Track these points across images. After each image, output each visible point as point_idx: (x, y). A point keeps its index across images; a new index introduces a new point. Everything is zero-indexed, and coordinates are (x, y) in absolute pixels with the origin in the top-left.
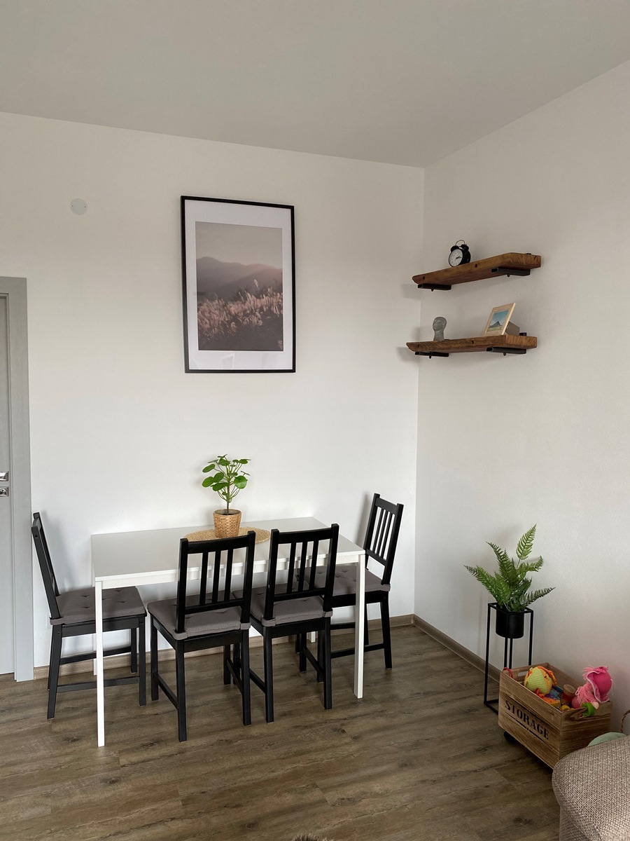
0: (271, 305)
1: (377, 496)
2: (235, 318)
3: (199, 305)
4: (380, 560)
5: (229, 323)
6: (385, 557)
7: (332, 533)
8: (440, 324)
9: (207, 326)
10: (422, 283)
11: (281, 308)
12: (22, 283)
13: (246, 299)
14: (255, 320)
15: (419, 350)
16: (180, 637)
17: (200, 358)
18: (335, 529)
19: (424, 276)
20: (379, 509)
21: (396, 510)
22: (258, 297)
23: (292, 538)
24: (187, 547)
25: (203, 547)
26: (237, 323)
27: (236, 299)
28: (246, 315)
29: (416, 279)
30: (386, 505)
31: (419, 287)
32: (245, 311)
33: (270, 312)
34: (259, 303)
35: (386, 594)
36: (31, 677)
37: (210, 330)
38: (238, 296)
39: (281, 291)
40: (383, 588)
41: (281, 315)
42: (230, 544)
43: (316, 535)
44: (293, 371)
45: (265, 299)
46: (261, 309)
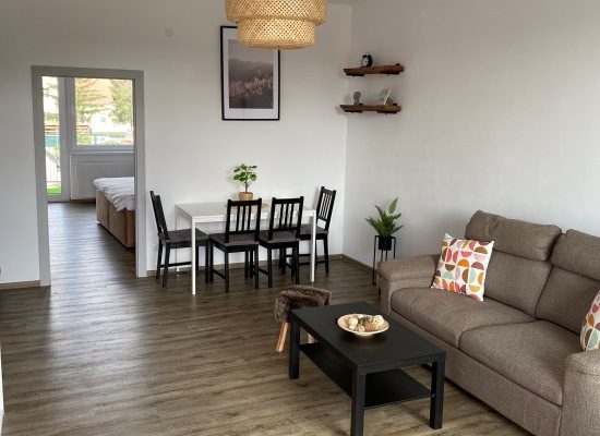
0: (267, 84)
1: (323, 187)
2: (248, 91)
3: (230, 84)
4: (324, 220)
5: (245, 93)
6: (326, 218)
7: (300, 200)
8: (357, 95)
10: (348, 73)
11: (272, 85)
12: (142, 73)
13: (254, 81)
14: (258, 92)
15: (346, 110)
16: (227, 245)
18: (302, 198)
19: (349, 70)
20: (324, 194)
21: (332, 194)
22: (260, 79)
23: (282, 202)
24: (231, 204)
26: (249, 93)
28: (254, 90)
29: (345, 71)
30: (327, 192)
31: (347, 75)
32: (253, 87)
33: (266, 87)
34: (260, 83)
35: (327, 236)
36: (146, 276)
37: (235, 97)
38: (250, 79)
39: (272, 76)
40: (325, 233)
41: (272, 89)
42: (250, 203)
43: (293, 201)
44: (279, 119)
46: (262, 86)
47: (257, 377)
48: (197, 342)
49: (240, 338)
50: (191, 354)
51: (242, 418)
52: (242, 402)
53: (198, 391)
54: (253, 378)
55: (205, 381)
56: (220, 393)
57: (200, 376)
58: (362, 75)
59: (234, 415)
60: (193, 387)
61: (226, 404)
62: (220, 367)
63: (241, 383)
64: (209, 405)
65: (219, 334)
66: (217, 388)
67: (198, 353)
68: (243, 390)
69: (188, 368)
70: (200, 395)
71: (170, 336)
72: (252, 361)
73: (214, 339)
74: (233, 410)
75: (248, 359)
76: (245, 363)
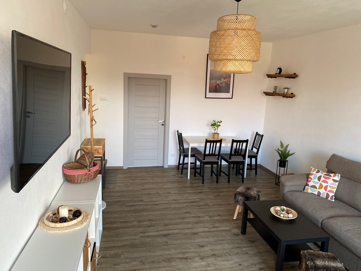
0: (228, 81)
1: (257, 133)
2: (218, 85)
3: (210, 81)
4: (256, 148)
5: (217, 86)
6: (257, 148)
7: (247, 141)
8: (276, 88)
9: (211, 87)
10: (268, 76)
11: (230, 82)
12: (170, 76)
13: (221, 80)
14: (223, 85)
15: (266, 94)
16: (204, 161)
17: (209, 95)
18: (248, 140)
19: (269, 75)
20: (257, 136)
21: (261, 136)
22: (224, 79)
23: (237, 141)
24: (207, 141)
25: (211, 142)
26: (219, 86)
27: (219, 80)
28: (221, 84)
29: (267, 75)
30: (259, 135)
31: (268, 77)
32: (221, 83)
33: (227, 83)
34: (224, 81)
35: (257, 156)
36: (167, 167)
37: (212, 87)
38: (220, 79)
39: (230, 77)
40: (257, 155)
41: (230, 84)
42: (216, 142)
43: (243, 141)
44: (232, 98)
45: (226, 80)
46: (225, 82)
47: (215, 227)
48: (187, 204)
49: (207, 205)
50: (185, 211)
51: (206, 249)
52: (207, 240)
53: (186, 231)
54: (212, 228)
55: (190, 226)
56: (196, 234)
57: (188, 223)
58: (276, 78)
59: (202, 247)
60: (184, 229)
61: (199, 240)
62: (197, 219)
63: (207, 229)
64: (191, 239)
65: (198, 201)
66: (195, 231)
67: (187, 211)
68: (207, 234)
69: (183, 218)
70: (187, 234)
71: (176, 200)
72: (213, 218)
73: (195, 204)
74: (202, 244)
75: (210, 217)
76: (209, 219)
